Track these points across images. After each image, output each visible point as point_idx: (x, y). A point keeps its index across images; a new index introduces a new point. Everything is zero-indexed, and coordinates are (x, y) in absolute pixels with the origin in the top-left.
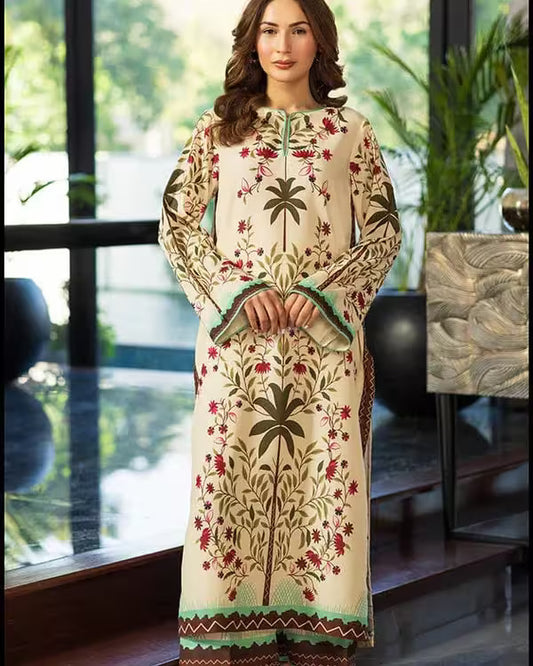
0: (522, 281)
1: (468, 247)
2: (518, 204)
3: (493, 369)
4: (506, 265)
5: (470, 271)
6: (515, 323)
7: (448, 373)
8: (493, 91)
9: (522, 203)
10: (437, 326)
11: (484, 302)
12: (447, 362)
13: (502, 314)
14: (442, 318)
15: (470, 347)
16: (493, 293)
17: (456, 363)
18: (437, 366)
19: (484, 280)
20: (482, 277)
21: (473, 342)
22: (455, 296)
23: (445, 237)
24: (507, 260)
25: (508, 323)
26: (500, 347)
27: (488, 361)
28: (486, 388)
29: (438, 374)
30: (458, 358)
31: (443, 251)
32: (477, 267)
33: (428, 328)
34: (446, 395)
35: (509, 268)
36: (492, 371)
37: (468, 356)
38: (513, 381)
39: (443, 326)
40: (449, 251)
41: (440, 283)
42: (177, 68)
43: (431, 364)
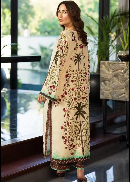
0: (123, 73)
1: (111, 64)
2: (122, 55)
3: (116, 93)
4: (120, 69)
5: (111, 70)
6: (121, 83)
7: (105, 94)
8: (114, 26)
9: (123, 54)
10: (103, 83)
11: (114, 78)
12: (105, 91)
13: (118, 80)
14: (104, 81)
15: (110, 88)
16: (116, 76)
17: (107, 92)
18: (103, 93)
19: (114, 73)
20: (113, 72)
21: (111, 87)
22: (107, 76)
23: (105, 62)
24: (119, 68)
25: (119, 83)
26: (118, 88)
27: (115, 92)
28: (114, 98)
29: (103, 94)
30: (107, 91)
31: (104, 65)
32: (112, 69)
33: (101, 83)
34: (104, 99)
35: (120, 70)
36: (116, 94)
37: (110, 90)
38: (121, 96)
39: (104, 83)
40: (106, 65)
41: (104, 73)
42: (33, 14)
43: (101, 92)
